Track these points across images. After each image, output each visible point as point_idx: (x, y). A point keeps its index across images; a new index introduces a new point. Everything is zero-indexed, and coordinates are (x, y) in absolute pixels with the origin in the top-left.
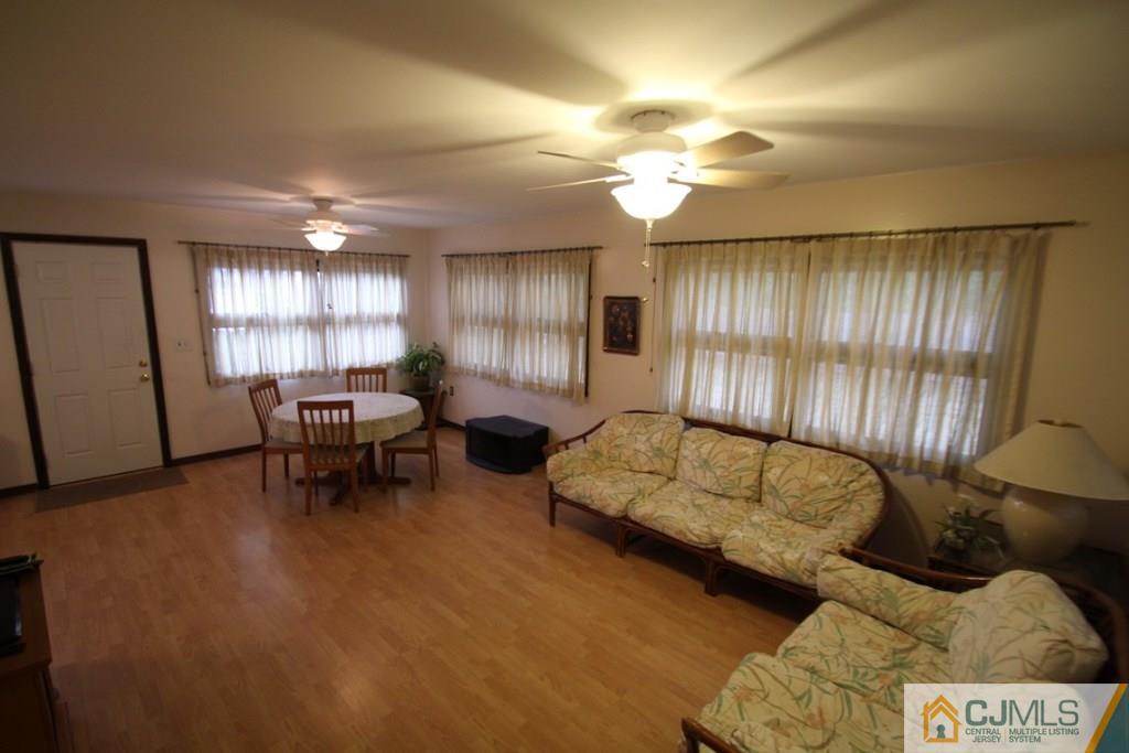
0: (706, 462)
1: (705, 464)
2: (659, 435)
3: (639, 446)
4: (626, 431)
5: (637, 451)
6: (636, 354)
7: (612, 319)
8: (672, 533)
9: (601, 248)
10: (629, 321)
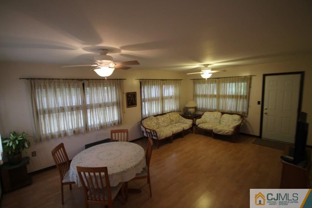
1: (164, 122)
2: (155, 120)
4: (149, 123)
5: (153, 126)
6: (136, 106)
7: (129, 98)
8: (179, 131)
9: (126, 79)
10: (134, 98)
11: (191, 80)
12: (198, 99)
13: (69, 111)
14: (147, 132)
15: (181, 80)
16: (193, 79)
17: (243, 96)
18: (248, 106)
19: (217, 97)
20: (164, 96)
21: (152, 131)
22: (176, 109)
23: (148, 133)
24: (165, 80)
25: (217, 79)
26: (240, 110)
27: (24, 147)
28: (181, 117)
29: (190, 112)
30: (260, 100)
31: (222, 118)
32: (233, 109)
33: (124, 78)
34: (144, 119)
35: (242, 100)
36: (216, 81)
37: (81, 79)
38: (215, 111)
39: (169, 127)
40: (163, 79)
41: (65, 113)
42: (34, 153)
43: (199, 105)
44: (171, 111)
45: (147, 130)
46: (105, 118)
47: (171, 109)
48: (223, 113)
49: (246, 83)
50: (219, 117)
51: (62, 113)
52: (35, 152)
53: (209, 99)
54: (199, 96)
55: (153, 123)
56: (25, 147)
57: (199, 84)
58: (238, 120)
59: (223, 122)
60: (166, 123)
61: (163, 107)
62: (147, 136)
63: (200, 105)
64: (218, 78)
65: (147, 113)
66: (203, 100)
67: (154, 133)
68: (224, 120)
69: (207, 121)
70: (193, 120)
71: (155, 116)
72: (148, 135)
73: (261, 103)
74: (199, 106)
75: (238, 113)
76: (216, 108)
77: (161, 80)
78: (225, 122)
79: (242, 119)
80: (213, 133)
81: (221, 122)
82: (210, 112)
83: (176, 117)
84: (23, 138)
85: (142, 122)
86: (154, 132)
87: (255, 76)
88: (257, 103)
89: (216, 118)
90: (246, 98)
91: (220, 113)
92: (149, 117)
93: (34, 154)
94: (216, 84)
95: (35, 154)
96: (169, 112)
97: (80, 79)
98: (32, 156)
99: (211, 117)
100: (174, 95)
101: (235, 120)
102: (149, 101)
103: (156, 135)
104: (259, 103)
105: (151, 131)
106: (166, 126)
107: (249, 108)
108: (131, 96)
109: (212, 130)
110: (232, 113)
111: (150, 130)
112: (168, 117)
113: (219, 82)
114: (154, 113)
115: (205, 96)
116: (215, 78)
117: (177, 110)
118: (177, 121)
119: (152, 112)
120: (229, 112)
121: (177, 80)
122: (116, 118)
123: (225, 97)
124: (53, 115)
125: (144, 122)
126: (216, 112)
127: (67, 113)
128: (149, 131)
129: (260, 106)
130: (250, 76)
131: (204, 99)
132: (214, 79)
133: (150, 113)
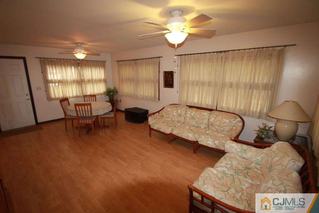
7: (166, 78)
8: (184, 137)
9: (162, 57)
10: (171, 78)
33: (160, 56)
108: (168, 75)
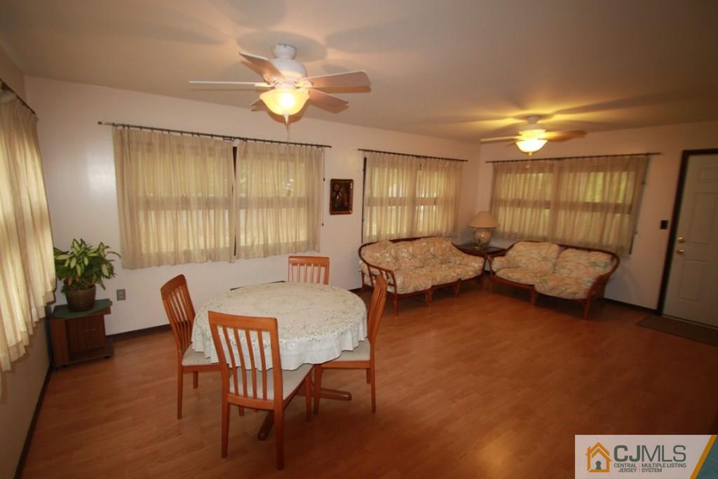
0: (413, 255)
2: (393, 250)
3: (389, 259)
5: (388, 262)
6: (350, 213)
7: (335, 193)
8: (449, 282)
10: (346, 194)
11: (487, 162)
12: (501, 210)
13: (200, 209)
14: (371, 275)
15: (463, 161)
16: (494, 162)
17: (624, 205)
18: (634, 232)
19: (552, 206)
20: (417, 196)
21: (384, 272)
22: (444, 230)
23: (374, 277)
24: (423, 157)
25: (555, 162)
26: (611, 242)
27: (100, 274)
28: (455, 250)
29: (480, 241)
30: (668, 217)
31: (560, 259)
32: (593, 239)
34: (365, 245)
35: (618, 215)
36: (552, 166)
37: (231, 137)
38: (545, 240)
39: (424, 270)
40: (418, 154)
41: (191, 213)
42: (122, 293)
43: (502, 224)
44: (431, 233)
45: (373, 270)
46: (277, 232)
47: (432, 229)
48: (564, 247)
49: (632, 174)
50: (554, 255)
51: (184, 212)
52: (124, 291)
53: (529, 210)
54: (504, 203)
55: (388, 255)
56: (104, 275)
57: (507, 173)
58: (603, 265)
59: (564, 267)
60: (420, 260)
61: (413, 223)
62: (372, 283)
63: (506, 226)
64: (559, 159)
65: (374, 233)
66: (515, 212)
67: (388, 278)
68: (564, 264)
69: (520, 264)
70: (486, 259)
71: (395, 241)
72: (375, 282)
73: (669, 224)
74: (501, 228)
75: (604, 249)
76: (546, 233)
77: (413, 156)
78: (569, 269)
79: (615, 262)
80: (536, 292)
81: (557, 268)
82: (529, 243)
83: (445, 249)
84: (99, 254)
85: (362, 252)
86: (389, 275)
87: (658, 154)
88: (659, 225)
89: (545, 259)
90: (629, 212)
91: (555, 247)
92: (378, 242)
93: (121, 295)
94: (551, 174)
95: (124, 295)
96: (426, 235)
97: (227, 137)
98: (116, 299)
99: (533, 256)
100: (442, 195)
101: (594, 264)
102: (382, 205)
103: (392, 282)
104: (664, 225)
105: (381, 273)
106: (417, 268)
107: (636, 236)
108: (340, 188)
109: (532, 286)
110: (590, 247)
111: (380, 269)
112: (425, 246)
113: (561, 170)
114: (390, 234)
115: (519, 203)
116: (550, 159)
117: (446, 234)
118: (445, 258)
119: (388, 233)
120: (581, 246)
121: (453, 160)
122: (303, 237)
123: (573, 206)
124: (165, 213)
125: (367, 251)
126: (547, 243)
127: (194, 213)
128: (376, 272)
129: (666, 232)
130: (648, 154)
131: (518, 211)
132: (548, 161)
133: (382, 233)
